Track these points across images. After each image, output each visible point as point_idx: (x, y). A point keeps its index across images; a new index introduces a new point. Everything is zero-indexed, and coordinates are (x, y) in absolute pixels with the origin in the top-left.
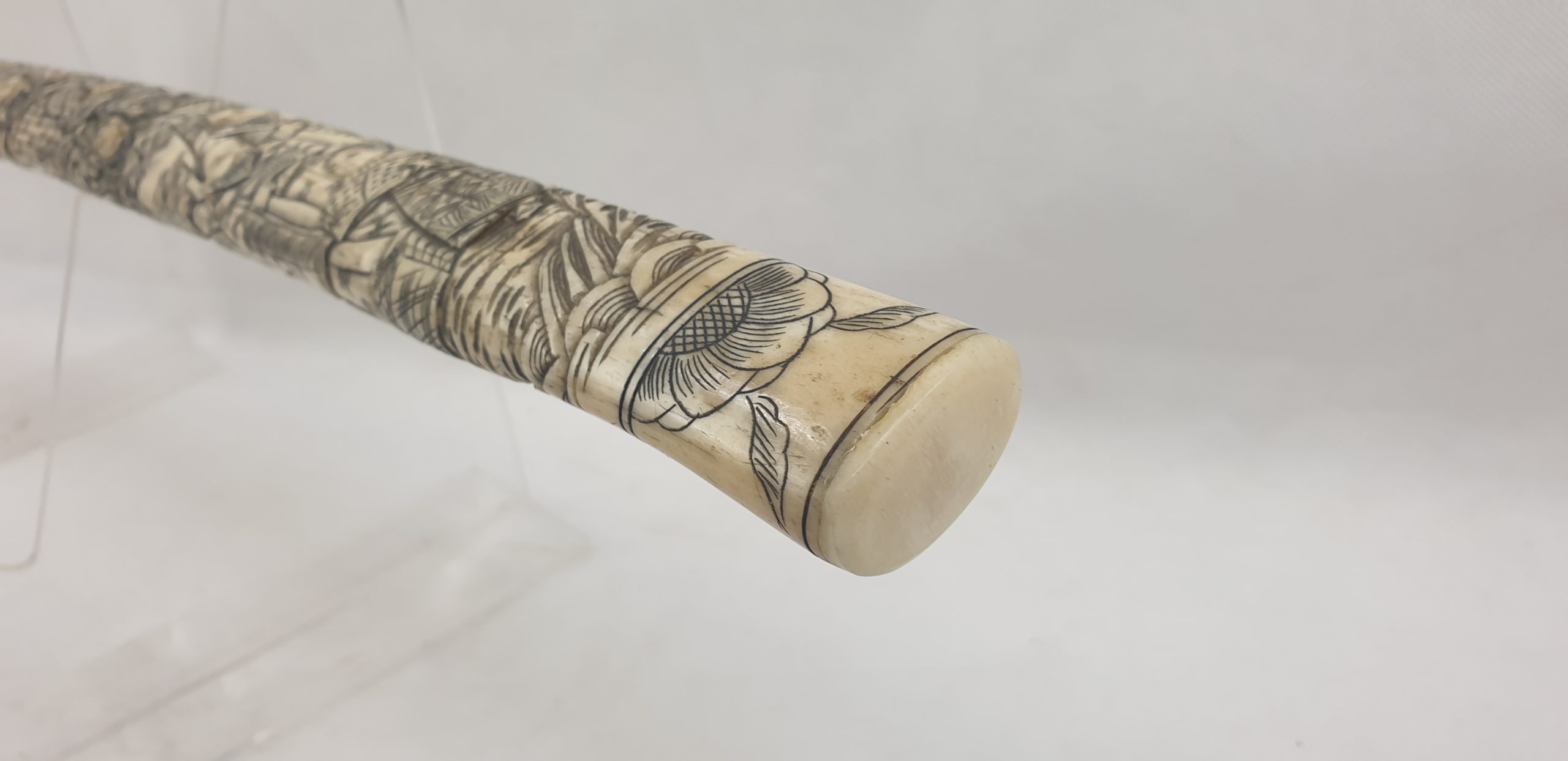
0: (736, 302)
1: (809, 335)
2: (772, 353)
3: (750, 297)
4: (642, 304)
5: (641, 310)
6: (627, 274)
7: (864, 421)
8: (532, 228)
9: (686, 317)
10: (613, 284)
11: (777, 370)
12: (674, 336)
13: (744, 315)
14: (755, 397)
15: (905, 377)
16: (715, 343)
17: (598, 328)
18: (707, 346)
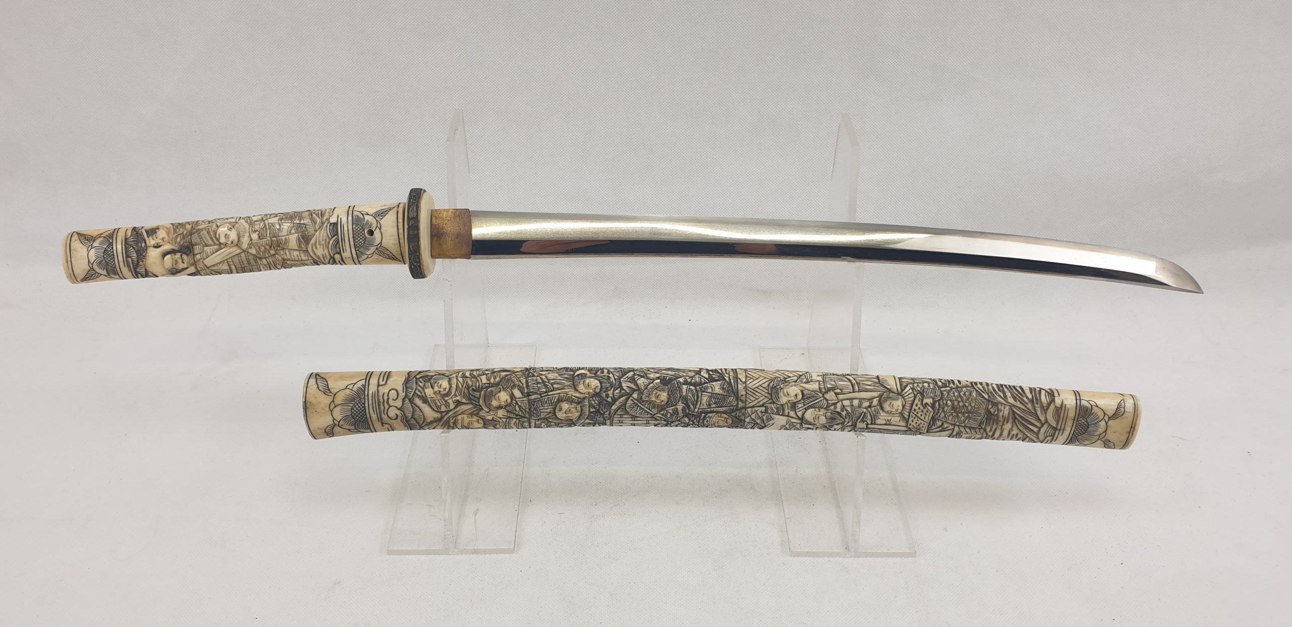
0: (1083, 421)
1: (1106, 423)
2: (1101, 430)
3: (1086, 419)
4: (1059, 428)
5: (1060, 430)
6: (1047, 421)
7: (1130, 437)
8: (1003, 416)
9: (1073, 428)
10: (1045, 426)
11: (1104, 434)
12: (1073, 433)
13: (1088, 423)
14: (1102, 439)
15: (1133, 426)
16: (1085, 432)
17: (1049, 436)
18: (1084, 433)
